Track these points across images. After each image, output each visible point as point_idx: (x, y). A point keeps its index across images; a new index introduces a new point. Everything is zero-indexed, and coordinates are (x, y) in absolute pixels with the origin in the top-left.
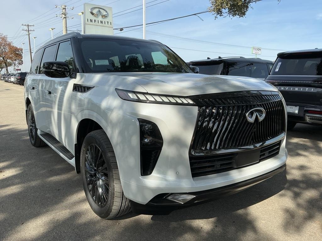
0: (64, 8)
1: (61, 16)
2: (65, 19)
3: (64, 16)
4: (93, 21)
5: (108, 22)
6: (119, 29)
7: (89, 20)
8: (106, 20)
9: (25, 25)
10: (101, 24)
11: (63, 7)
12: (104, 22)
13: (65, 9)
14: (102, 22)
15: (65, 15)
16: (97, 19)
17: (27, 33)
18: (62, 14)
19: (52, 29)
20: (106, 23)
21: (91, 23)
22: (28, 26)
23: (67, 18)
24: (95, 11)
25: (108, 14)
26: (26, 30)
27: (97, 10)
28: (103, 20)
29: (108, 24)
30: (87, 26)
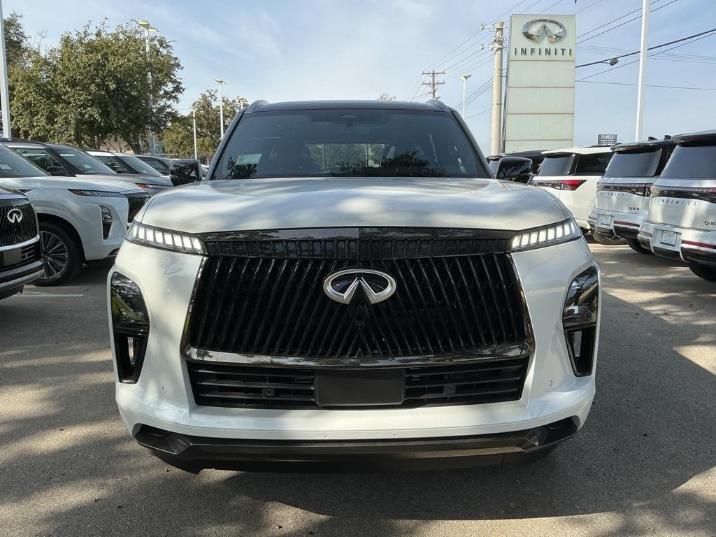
0: (498, 29)
1: (492, 46)
2: (499, 52)
3: (497, 46)
4: (529, 52)
5: (563, 50)
6: (609, 62)
7: (519, 51)
8: (559, 46)
9: (429, 74)
10: (548, 57)
11: (498, 26)
12: (553, 52)
13: (501, 29)
14: (548, 52)
15: (501, 42)
16: (536, 47)
17: (430, 89)
18: (495, 41)
19: (466, 78)
20: (560, 52)
21: (524, 57)
22: (434, 74)
23: (504, 50)
24: (534, 30)
25: (565, 31)
26: (429, 84)
27: (540, 25)
28: (552, 47)
29: (563, 54)
30: (512, 65)
